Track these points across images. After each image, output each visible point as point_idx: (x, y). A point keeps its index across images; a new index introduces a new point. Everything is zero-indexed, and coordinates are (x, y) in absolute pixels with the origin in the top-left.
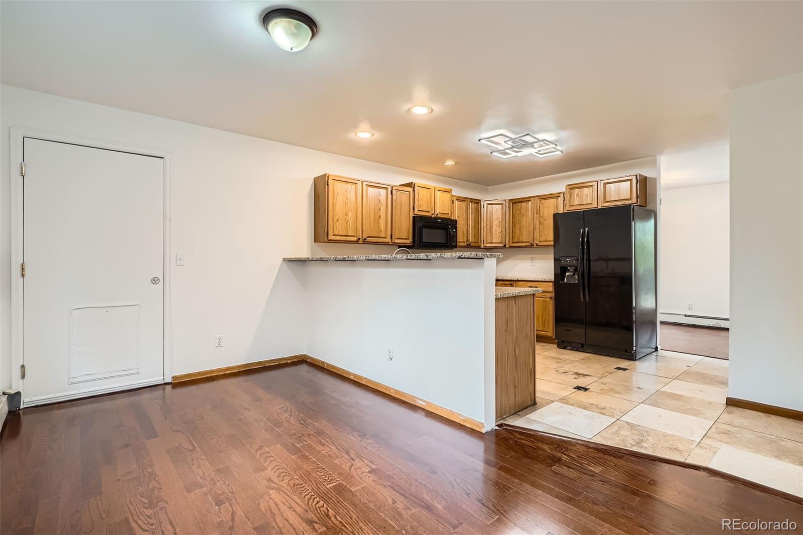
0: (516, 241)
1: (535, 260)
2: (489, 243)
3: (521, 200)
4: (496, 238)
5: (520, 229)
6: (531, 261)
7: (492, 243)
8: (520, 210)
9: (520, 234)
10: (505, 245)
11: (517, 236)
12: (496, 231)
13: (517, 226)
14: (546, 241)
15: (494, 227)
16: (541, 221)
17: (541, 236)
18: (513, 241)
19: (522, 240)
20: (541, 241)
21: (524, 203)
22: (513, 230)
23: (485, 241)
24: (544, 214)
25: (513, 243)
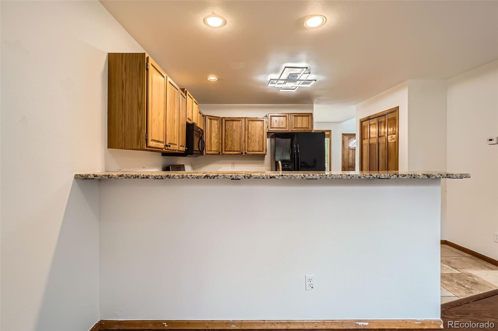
0: (228, 150)
1: (235, 164)
2: (209, 151)
3: (233, 119)
4: (214, 147)
5: (232, 141)
6: (232, 165)
7: (211, 151)
8: (232, 127)
9: (232, 145)
10: (219, 153)
11: (229, 147)
12: (214, 141)
13: (229, 139)
14: (253, 151)
15: (213, 138)
16: (249, 136)
17: (249, 147)
18: (226, 150)
19: (234, 150)
20: (249, 151)
21: (236, 122)
22: (226, 141)
23: (206, 149)
24: (251, 131)
25: (225, 151)
